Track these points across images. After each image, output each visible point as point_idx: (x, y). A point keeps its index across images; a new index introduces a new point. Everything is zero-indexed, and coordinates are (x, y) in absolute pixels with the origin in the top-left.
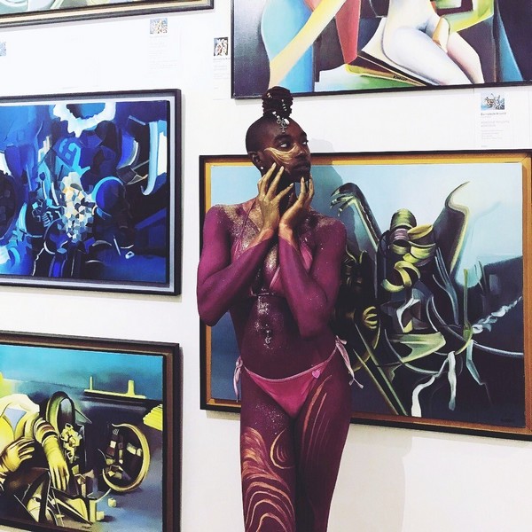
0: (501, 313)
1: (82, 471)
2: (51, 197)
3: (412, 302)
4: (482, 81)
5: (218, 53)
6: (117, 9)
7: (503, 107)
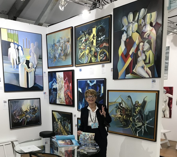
0: (151, 120)
3: (138, 117)
4: (151, 77)
5: (111, 71)
6: (97, 63)
7: (155, 82)
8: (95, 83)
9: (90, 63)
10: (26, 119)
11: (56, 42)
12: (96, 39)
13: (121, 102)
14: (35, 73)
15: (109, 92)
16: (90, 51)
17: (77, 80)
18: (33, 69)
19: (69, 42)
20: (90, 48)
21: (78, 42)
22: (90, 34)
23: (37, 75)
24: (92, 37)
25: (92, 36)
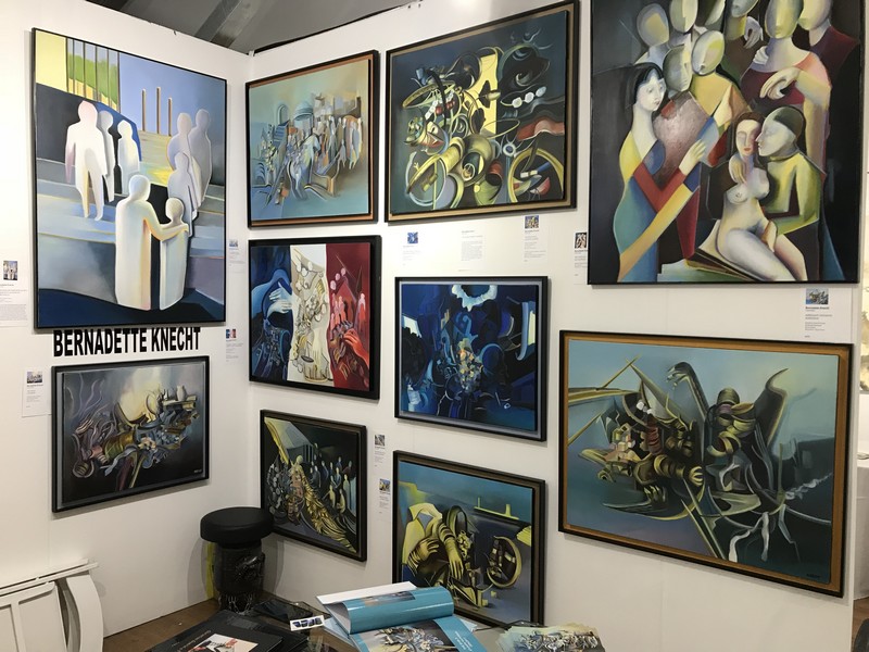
1: (473, 567)
2: (450, 356)
3: (733, 466)
4: (805, 278)
5: (578, 245)
6: (500, 209)
7: (826, 303)
8: (491, 294)
9: (467, 207)
10: (136, 460)
11: (292, 115)
12: (498, 104)
13: (635, 388)
14: (193, 246)
15: (571, 342)
16: (467, 157)
17: (398, 280)
18: (185, 227)
19: (356, 114)
20: (468, 142)
21: (404, 116)
22: (464, 83)
23: (200, 251)
24: (476, 96)
25: (476, 90)
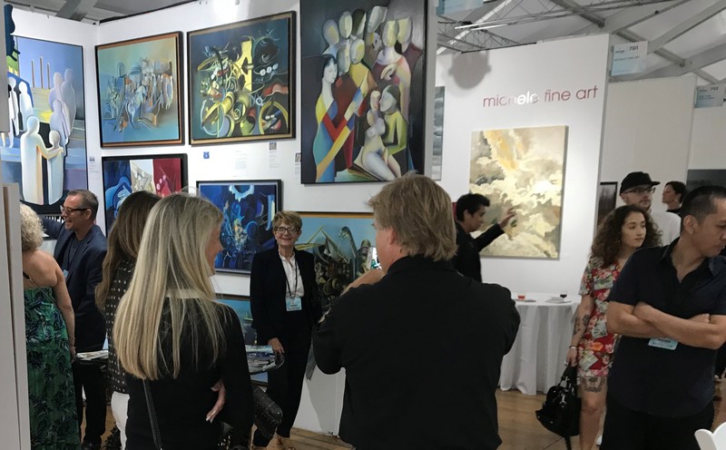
2: (229, 230)
5: (297, 161)
6: (254, 138)
8: (251, 191)
9: (236, 136)
11: (128, 71)
12: (253, 73)
13: (323, 243)
16: (236, 105)
17: (198, 183)
18: (61, 149)
19: (169, 73)
20: (236, 95)
21: (198, 76)
22: (233, 58)
23: (72, 165)
24: (240, 67)
25: (240, 63)
